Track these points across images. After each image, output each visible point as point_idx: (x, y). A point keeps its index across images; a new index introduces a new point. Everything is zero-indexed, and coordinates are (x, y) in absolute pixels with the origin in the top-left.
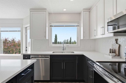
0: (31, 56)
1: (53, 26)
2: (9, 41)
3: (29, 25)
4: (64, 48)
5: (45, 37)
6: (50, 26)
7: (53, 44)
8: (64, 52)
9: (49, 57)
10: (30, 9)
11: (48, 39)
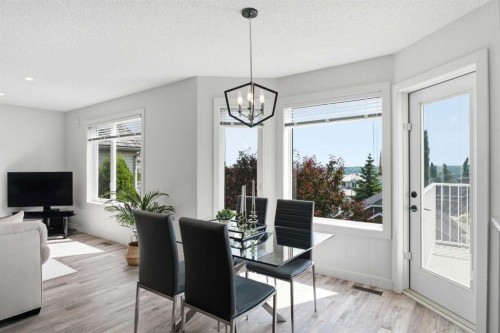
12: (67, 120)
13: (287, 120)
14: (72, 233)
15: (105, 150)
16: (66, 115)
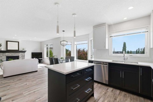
0: (94, 62)
1: (113, 37)
2: (81, 51)
3: (92, 38)
4: (126, 58)
5: (105, 47)
6: (110, 37)
7: (113, 53)
8: (125, 61)
9: (108, 65)
10: (93, 26)
11: (108, 49)
12: (41, 43)
13: (76, 44)
14: (42, 63)
15: (47, 48)
16: (41, 42)
